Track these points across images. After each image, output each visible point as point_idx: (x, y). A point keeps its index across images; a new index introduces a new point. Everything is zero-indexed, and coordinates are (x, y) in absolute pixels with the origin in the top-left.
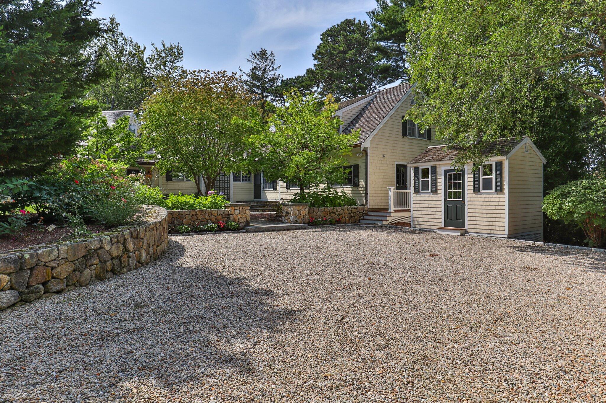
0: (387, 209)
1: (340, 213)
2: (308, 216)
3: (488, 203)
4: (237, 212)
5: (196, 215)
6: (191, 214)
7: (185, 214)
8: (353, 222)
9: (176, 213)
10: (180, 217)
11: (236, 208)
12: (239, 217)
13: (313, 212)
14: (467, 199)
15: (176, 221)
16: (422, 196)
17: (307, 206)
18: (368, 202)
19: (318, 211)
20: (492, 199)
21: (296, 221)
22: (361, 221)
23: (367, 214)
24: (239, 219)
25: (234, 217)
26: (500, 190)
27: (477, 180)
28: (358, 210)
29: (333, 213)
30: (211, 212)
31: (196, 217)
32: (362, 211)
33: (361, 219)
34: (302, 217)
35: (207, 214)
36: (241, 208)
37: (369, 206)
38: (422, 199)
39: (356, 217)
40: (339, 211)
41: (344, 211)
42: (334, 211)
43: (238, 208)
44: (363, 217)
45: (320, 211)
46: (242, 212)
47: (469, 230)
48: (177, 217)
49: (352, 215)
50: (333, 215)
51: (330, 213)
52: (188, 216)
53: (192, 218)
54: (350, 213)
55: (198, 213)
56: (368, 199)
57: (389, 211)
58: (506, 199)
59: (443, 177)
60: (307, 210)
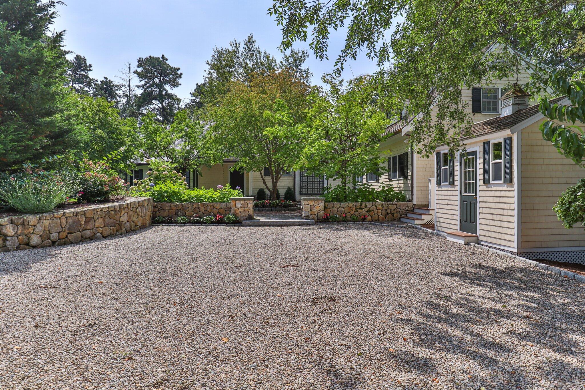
0: (427, 206)
1: (371, 209)
2: (323, 212)
3: (498, 200)
4: (238, 205)
5: (198, 208)
6: (194, 207)
7: (187, 206)
8: (390, 220)
9: (179, 205)
10: (184, 209)
11: (237, 202)
12: (241, 210)
13: (333, 207)
14: (479, 194)
15: (179, 213)
16: (443, 189)
17: (322, 201)
18: (414, 197)
19: (340, 207)
20: (502, 194)
21: (308, 216)
22: (402, 220)
23: (412, 211)
24: (240, 212)
25: (235, 211)
26: (509, 181)
27: (487, 166)
28: (398, 207)
29: (360, 209)
30: (213, 205)
31: (198, 210)
32: (404, 208)
33: (403, 217)
34: (316, 213)
35: (209, 207)
36: (242, 202)
37: (414, 202)
38: (443, 193)
39: (395, 214)
40: (368, 206)
41: (376, 206)
42: (362, 207)
43: (239, 202)
44: (406, 215)
45: (344, 207)
46: (242, 206)
47: (481, 238)
48: (180, 210)
49: (389, 211)
50: (360, 211)
51: (356, 209)
52: (191, 209)
53: (195, 210)
54: (386, 210)
55: (200, 206)
56: (414, 193)
57: (429, 208)
58: (515, 194)
59: (458, 164)
60: (322, 205)
